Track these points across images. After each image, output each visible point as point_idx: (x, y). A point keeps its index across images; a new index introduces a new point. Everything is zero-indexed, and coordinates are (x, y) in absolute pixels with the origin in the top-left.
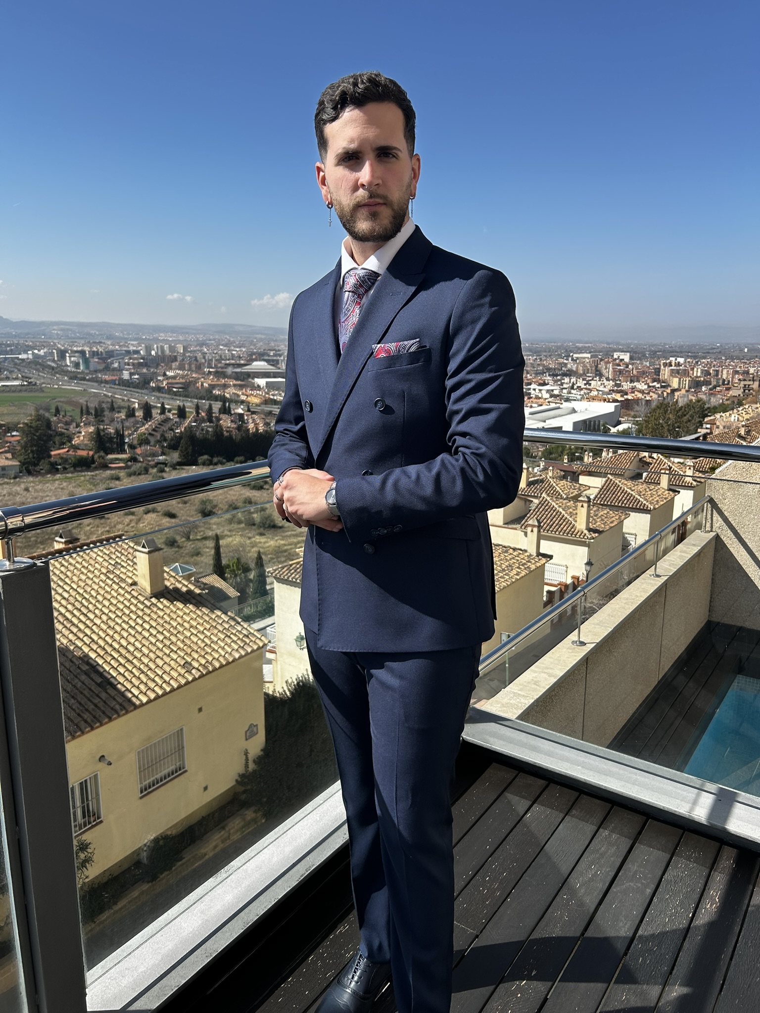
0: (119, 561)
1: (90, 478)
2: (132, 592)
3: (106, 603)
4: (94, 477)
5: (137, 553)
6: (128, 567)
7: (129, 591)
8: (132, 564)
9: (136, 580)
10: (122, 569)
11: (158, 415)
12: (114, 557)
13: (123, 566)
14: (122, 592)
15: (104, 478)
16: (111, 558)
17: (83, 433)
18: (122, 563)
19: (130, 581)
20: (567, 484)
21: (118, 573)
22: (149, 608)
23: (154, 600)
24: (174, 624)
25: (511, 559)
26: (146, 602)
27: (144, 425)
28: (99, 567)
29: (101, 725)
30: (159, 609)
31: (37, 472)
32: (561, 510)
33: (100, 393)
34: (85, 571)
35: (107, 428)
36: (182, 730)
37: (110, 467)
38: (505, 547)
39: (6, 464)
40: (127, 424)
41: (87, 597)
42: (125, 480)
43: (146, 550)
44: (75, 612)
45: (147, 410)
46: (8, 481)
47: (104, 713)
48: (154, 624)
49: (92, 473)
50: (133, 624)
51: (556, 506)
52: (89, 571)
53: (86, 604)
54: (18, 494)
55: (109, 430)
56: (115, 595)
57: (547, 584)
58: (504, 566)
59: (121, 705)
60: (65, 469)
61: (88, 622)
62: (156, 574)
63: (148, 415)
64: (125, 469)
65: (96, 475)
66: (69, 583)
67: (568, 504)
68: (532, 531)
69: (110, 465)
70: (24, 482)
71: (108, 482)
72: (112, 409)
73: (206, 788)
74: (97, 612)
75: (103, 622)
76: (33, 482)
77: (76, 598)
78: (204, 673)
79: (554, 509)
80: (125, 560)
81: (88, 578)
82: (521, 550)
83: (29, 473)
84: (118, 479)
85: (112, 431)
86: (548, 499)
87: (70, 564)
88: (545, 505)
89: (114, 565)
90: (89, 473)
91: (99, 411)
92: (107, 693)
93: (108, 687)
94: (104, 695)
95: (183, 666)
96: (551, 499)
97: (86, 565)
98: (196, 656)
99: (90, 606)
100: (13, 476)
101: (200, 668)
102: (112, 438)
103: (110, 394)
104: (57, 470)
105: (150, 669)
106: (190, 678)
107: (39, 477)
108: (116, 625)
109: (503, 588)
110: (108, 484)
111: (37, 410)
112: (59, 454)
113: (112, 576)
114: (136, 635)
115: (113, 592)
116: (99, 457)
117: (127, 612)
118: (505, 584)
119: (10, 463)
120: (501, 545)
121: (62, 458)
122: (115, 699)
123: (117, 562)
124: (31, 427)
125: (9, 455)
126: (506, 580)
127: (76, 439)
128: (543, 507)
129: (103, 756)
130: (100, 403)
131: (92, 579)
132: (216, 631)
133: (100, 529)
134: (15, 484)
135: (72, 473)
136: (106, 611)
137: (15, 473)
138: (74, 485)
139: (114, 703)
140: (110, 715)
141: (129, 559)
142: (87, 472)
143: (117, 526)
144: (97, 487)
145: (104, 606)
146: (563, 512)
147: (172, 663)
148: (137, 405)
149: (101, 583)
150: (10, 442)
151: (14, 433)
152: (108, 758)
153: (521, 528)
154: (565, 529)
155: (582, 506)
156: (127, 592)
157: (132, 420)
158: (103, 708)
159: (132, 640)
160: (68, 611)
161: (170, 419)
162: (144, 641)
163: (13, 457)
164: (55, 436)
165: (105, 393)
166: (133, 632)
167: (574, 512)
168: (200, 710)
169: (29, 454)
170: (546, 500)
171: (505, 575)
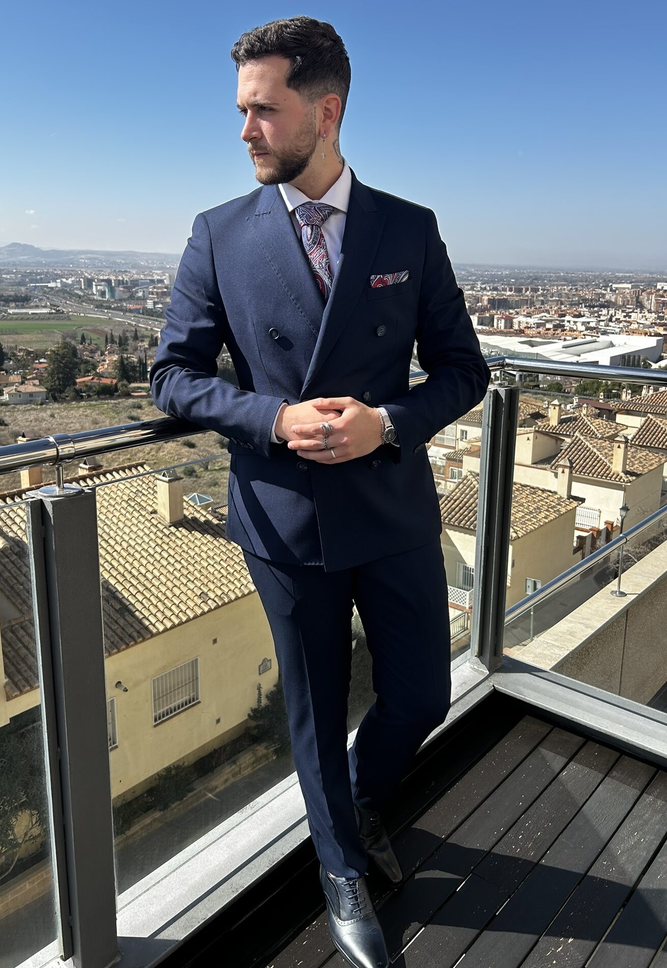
0: (140, 489)
1: (113, 406)
2: (152, 520)
3: (127, 530)
4: (117, 405)
5: (158, 482)
6: (148, 495)
7: (149, 519)
8: (152, 492)
9: (156, 508)
10: (143, 497)
12: (135, 484)
13: (143, 494)
14: (143, 520)
15: (127, 406)
16: (131, 486)
17: (107, 362)
18: (143, 491)
19: (150, 509)
20: (602, 423)
21: (139, 500)
22: (168, 536)
23: (173, 529)
24: (192, 554)
25: (539, 501)
26: (165, 530)
28: (121, 494)
29: (119, 651)
30: (178, 538)
31: (62, 399)
32: (595, 450)
33: (124, 322)
34: (107, 498)
35: (130, 357)
36: (196, 660)
37: (133, 395)
38: (533, 488)
39: (34, 391)
40: (150, 353)
41: (109, 523)
42: (146, 409)
43: (167, 479)
46: (35, 407)
47: (121, 639)
48: (172, 553)
49: (115, 401)
50: (152, 552)
51: (590, 446)
52: (112, 498)
53: (107, 530)
54: (44, 420)
55: (133, 359)
56: (136, 522)
57: (578, 529)
58: (531, 509)
59: (138, 632)
60: (89, 396)
61: (109, 548)
62: (175, 503)
64: (147, 398)
65: (119, 403)
67: (604, 444)
68: (563, 472)
69: (132, 394)
70: (50, 409)
71: (130, 410)
72: (136, 338)
73: (218, 721)
74: (118, 538)
75: (123, 549)
76: (58, 408)
78: (220, 604)
79: (587, 449)
80: (146, 488)
81: (110, 504)
82: (550, 491)
83: (55, 399)
84: (140, 407)
85: (136, 360)
86: (582, 438)
88: (578, 444)
89: (135, 493)
90: (112, 401)
91: (123, 339)
92: (125, 619)
93: (126, 613)
94: (122, 622)
95: (200, 597)
96: (585, 439)
98: (212, 586)
99: (112, 533)
100: (40, 402)
101: (216, 599)
102: (135, 367)
103: (134, 323)
104: (82, 397)
105: (167, 598)
106: (206, 609)
107: (65, 404)
108: (136, 553)
109: (530, 532)
110: (130, 412)
111: (64, 338)
112: (84, 382)
113: (133, 504)
114: (155, 563)
115: (133, 519)
116: (122, 385)
117: (147, 540)
118: (532, 528)
119: (38, 389)
120: (529, 486)
121: (86, 386)
122: (132, 626)
123: (138, 490)
124: (58, 354)
125: (37, 382)
126: (534, 524)
127: (101, 367)
128: (576, 447)
129: (119, 682)
130: (125, 332)
131: (114, 506)
132: (232, 563)
133: (121, 456)
134: (42, 410)
135: (96, 401)
136: (127, 538)
137: (42, 399)
138: (97, 412)
139: (132, 630)
140: (127, 642)
141: (149, 487)
142: (111, 400)
143: (138, 454)
144: (120, 414)
145: (125, 533)
146: (598, 453)
147: (189, 593)
149: (122, 510)
150: (38, 369)
151: (42, 360)
152: (124, 685)
153: (551, 468)
154: (599, 470)
156: (147, 520)
158: (121, 635)
159: (151, 568)
162: (162, 570)
163: (40, 384)
164: (81, 363)
165: (129, 321)
166: (152, 560)
167: (610, 453)
168: (215, 641)
169: (55, 381)
170: (580, 439)
171: (533, 517)
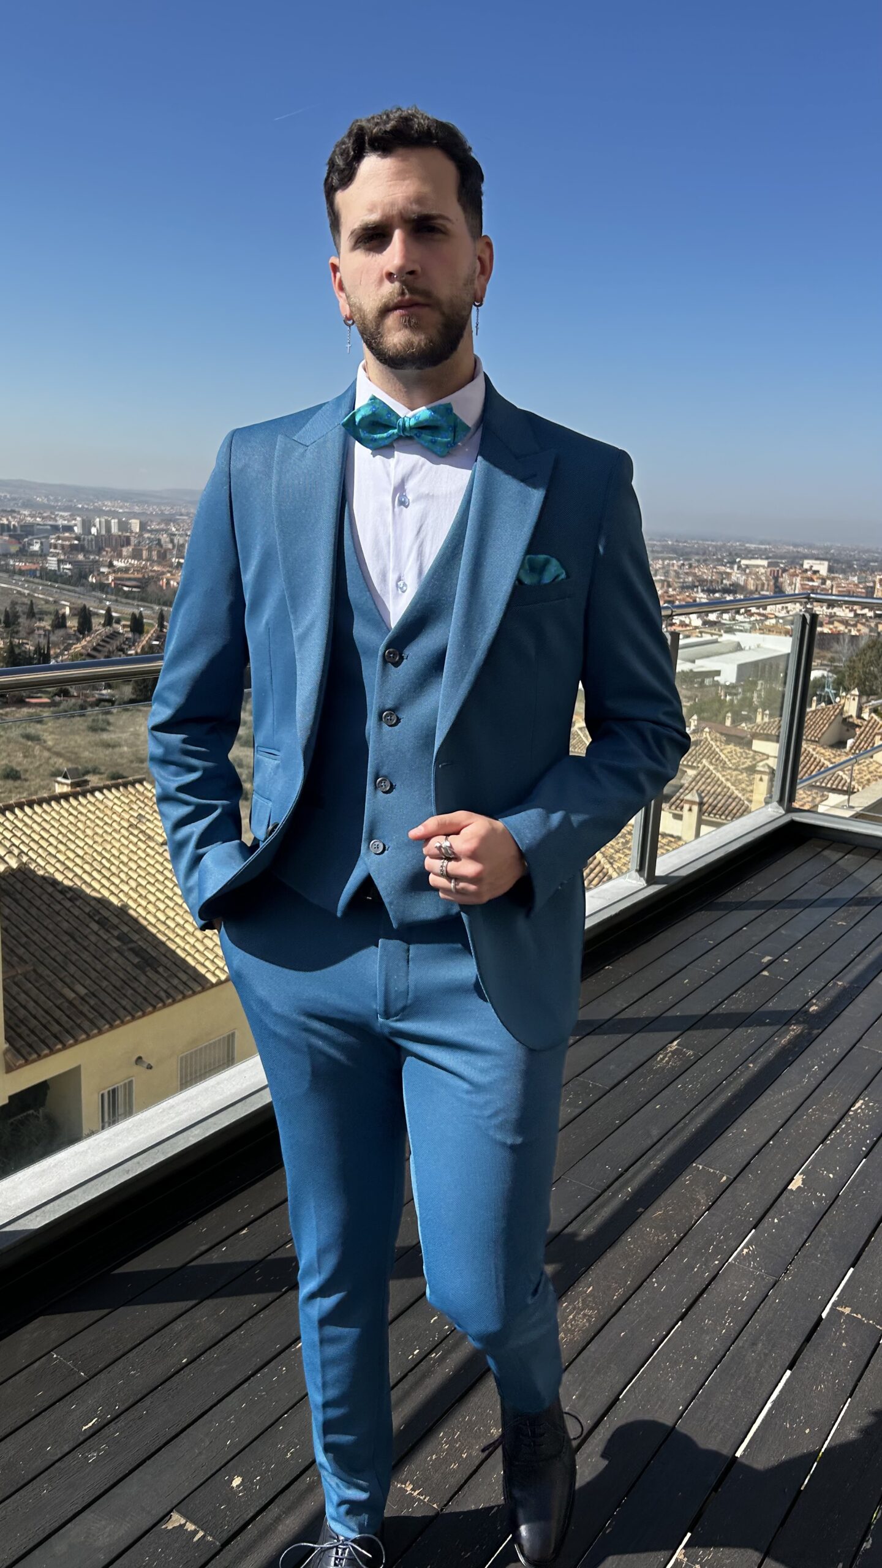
0: (143, 813)
3: (133, 865)
7: (161, 851)
10: (148, 823)
11: (100, 627)
12: (135, 807)
13: (148, 820)
14: (152, 853)
15: (20, 719)
16: (131, 809)
18: (147, 816)
20: (735, 751)
21: (144, 828)
27: (79, 640)
28: (118, 819)
29: (144, 1015)
32: (729, 784)
33: (11, 589)
34: (101, 824)
35: (23, 643)
36: (233, 1034)
37: (29, 703)
40: (53, 638)
41: (108, 856)
42: (50, 724)
44: (95, 874)
45: (85, 618)
47: (145, 999)
49: (1, 711)
50: (171, 894)
51: (723, 779)
52: (106, 823)
53: (108, 865)
55: (27, 646)
56: (143, 855)
59: (166, 992)
61: (112, 888)
63: (85, 626)
64: (50, 707)
66: (82, 837)
67: (740, 777)
68: (690, 810)
69: (27, 700)
71: (24, 725)
72: (31, 614)
74: (122, 875)
75: (131, 888)
77: (93, 856)
79: (719, 782)
80: (151, 812)
81: (106, 832)
82: (672, 836)
85: (32, 648)
86: (711, 768)
87: (80, 813)
88: (706, 776)
89: (137, 818)
91: (11, 615)
92: (147, 976)
93: (148, 969)
94: (143, 979)
96: (715, 769)
97: (101, 815)
99: (113, 868)
102: (32, 658)
103: (27, 592)
105: (198, 951)
110: (25, 728)
113: (136, 832)
114: (176, 908)
115: (139, 852)
117: (161, 878)
122: (157, 984)
123: (140, 815)
128: (703, 779)
129: (140, 1058)
130: (14, 604)
131: (111, 834)
136: (135, 876)
139: (158, 989)
140: (154, 1003)
145: (131, 869)
146: (733, 788)
148: (67, 611)
149: (122, 839)
152: (147, 1060)
153: (670, 808)
154: (734, 811)
155: (761, 780)
156: (157, 853)
157: (60, 632)
158: (144, 995)
159: (172, 914)
160: (85, 872)
161: (119, 633)
165: (19, 589)
166: (171, 904)
167: (749, 789)
170: (708, 770)
